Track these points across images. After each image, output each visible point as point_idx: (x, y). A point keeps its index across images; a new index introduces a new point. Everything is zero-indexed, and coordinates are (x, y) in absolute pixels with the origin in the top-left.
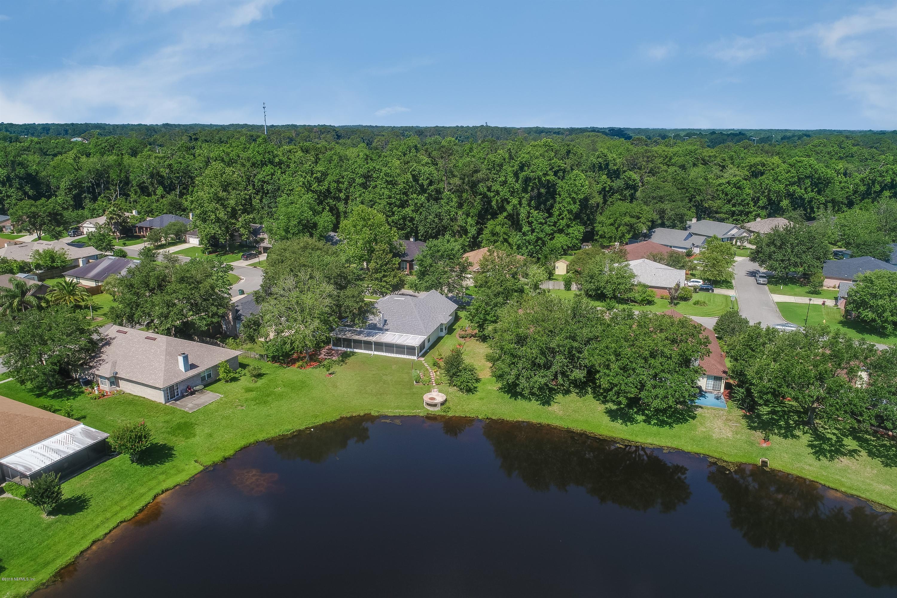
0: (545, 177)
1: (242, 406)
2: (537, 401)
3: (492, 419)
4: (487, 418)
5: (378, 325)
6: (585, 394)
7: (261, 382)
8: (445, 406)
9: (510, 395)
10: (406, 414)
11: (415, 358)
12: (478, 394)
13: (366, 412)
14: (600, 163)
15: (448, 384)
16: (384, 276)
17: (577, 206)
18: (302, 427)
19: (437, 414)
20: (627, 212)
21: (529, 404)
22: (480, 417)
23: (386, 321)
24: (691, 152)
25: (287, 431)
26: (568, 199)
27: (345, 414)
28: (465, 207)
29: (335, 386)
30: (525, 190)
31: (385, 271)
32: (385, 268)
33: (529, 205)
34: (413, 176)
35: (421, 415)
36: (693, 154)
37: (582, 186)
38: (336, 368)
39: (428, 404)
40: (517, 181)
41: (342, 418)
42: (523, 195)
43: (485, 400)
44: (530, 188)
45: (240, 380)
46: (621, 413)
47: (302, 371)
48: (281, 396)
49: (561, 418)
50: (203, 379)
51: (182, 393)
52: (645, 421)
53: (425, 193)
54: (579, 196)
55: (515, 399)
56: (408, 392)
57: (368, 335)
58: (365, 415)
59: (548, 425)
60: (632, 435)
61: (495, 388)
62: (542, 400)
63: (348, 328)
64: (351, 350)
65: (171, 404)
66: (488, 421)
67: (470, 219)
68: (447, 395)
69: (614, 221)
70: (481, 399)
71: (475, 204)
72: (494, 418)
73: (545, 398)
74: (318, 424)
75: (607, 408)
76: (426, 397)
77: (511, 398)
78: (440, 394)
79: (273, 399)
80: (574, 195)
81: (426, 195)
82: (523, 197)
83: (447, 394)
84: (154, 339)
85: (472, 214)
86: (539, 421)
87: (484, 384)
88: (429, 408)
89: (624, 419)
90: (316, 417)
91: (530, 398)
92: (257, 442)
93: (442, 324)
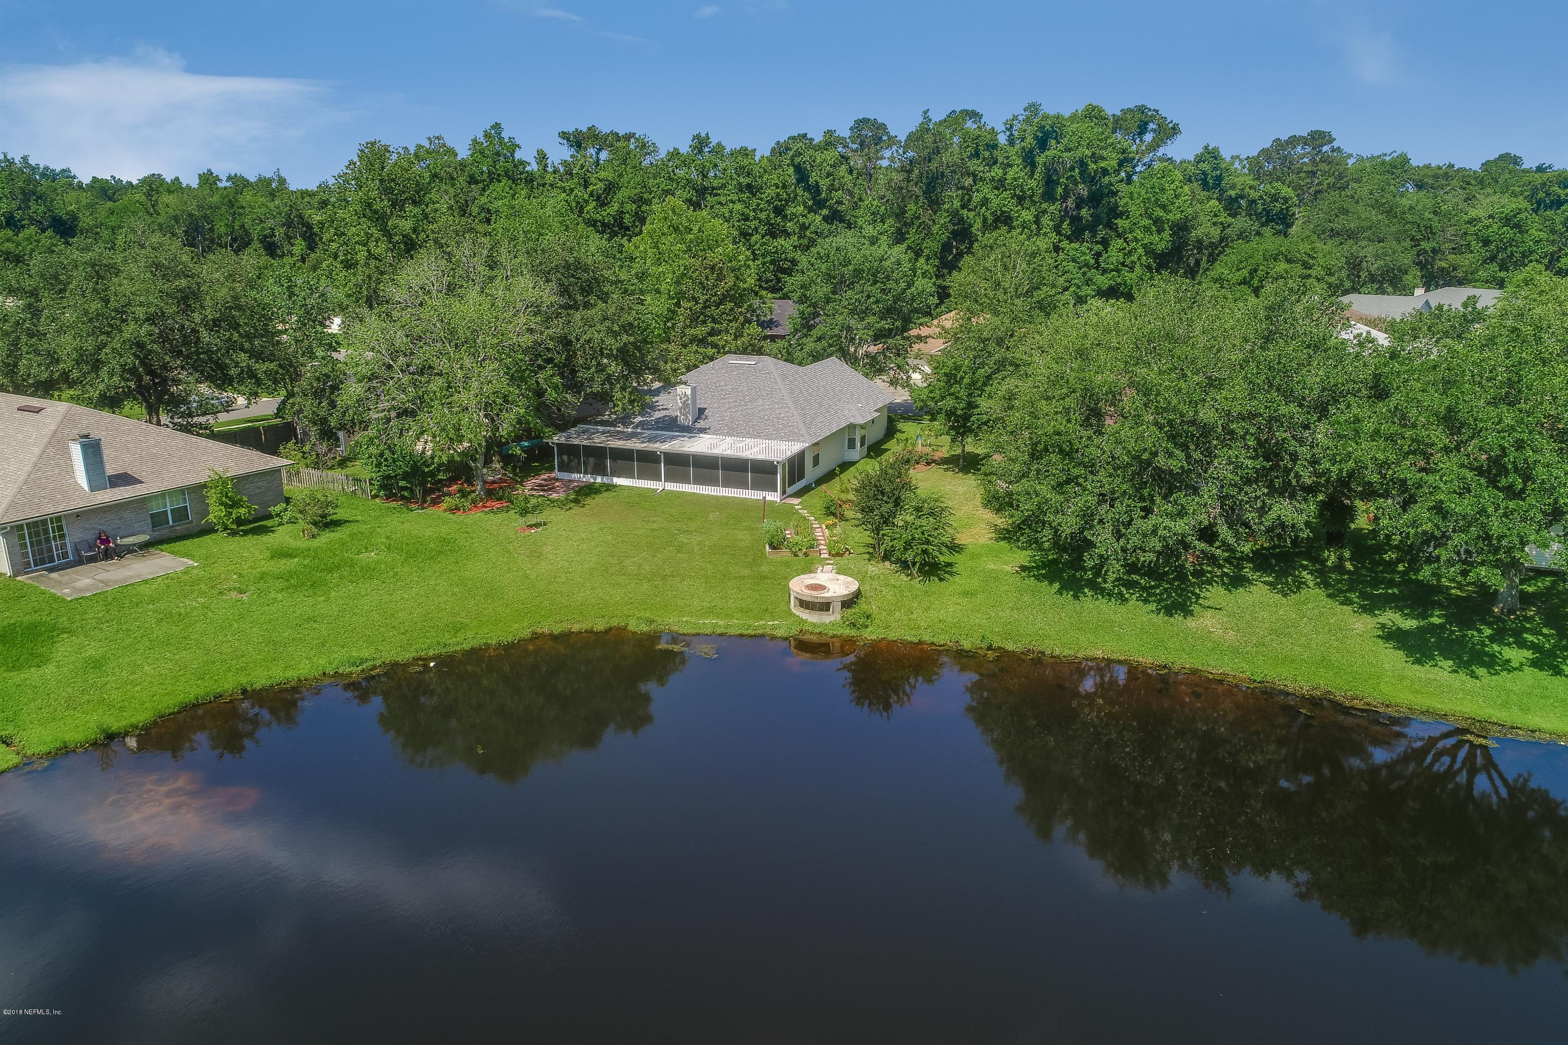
0: (1095, 163)
1: (241, 592)
2: (1146, 601)
3: (1007, 651)
4: (990, 648)
5: (681, 419)
6: (1298, 588)
7: (327, 537)
8: (855, 610)
9: (1057, 585)
10: (733, 631)
11: (773, 497)
12: (957, 583)
13: (615, 622)
14: (1204, 173)
15: (867, 556)
16: (712, 333)
17: (1166, 234)
18: (405, 656)
19: (831, 633)
20: (1280, 253)
21: (1122, 609)
22: (967, 645)
23: (701, 411)
24: (1395, 167)
25: (354, 664)
26: (1146, 222)
27: (546, 627)
28: (912, 236)
29: (536, 555)
30: (1049, 196)
31: (714, 321)
32: (714, 311)
33: (1057, 229)
34: (798, 169)
35: (780, 633)
36: (1397, 172)
37: (1177, 197)
38: (552, 515)
39: (805, 604)
40: (1031, 176)
41: (536, 637)
42: (1044, 206)
43: (980, 598)
44: (1060, 190)
45: (273, 531)
46: (1440, 639)
47: (459, 517)
48: (369, 572)
49: (1235, 651)
50: (158, 520)
51: (77, 550)
52: (1534, 664)
53: (824, 207)
54: (1170, 216)
55: (1076, 597)
56: (746, 572)
57: (651, 440)
58: (608, 631)
59: (1195, 672)
60: (1505, 705)
61: (1008, 568)
62: (1161, 600)
63: (600, 428)
64: (606, 480)
65: (28, 578)
66: (991, 655)
67: (922, 260)
68: (862, 581)
69: (1251, 273)
70: (966, 594)
71: (935, 229)
72: (1010, 647)
73: (1169, 596)
74: (458, 648)
75: (1383, 626)
76: (799, 585)
77: (1060, 592)
78: (841, 577)
79: (342, 577)
80: (1160, 213)
81: (825, 212)
82: (1044, 212)
83: (861, 577)
84: (38, 411)
85: (926, 252)
86: (1162, 658)
87: (974, 557)
88: (805, 615)
89: (1459, 657)
90: (457, 629)
91: (1121, 594)
92: (244, 691)
93: (851, 427)
